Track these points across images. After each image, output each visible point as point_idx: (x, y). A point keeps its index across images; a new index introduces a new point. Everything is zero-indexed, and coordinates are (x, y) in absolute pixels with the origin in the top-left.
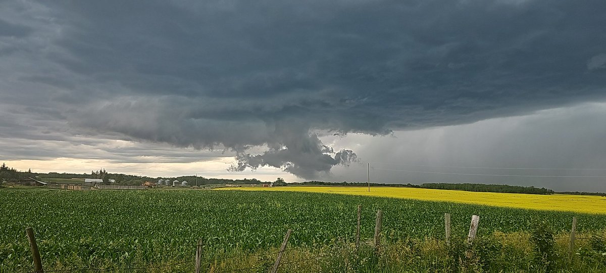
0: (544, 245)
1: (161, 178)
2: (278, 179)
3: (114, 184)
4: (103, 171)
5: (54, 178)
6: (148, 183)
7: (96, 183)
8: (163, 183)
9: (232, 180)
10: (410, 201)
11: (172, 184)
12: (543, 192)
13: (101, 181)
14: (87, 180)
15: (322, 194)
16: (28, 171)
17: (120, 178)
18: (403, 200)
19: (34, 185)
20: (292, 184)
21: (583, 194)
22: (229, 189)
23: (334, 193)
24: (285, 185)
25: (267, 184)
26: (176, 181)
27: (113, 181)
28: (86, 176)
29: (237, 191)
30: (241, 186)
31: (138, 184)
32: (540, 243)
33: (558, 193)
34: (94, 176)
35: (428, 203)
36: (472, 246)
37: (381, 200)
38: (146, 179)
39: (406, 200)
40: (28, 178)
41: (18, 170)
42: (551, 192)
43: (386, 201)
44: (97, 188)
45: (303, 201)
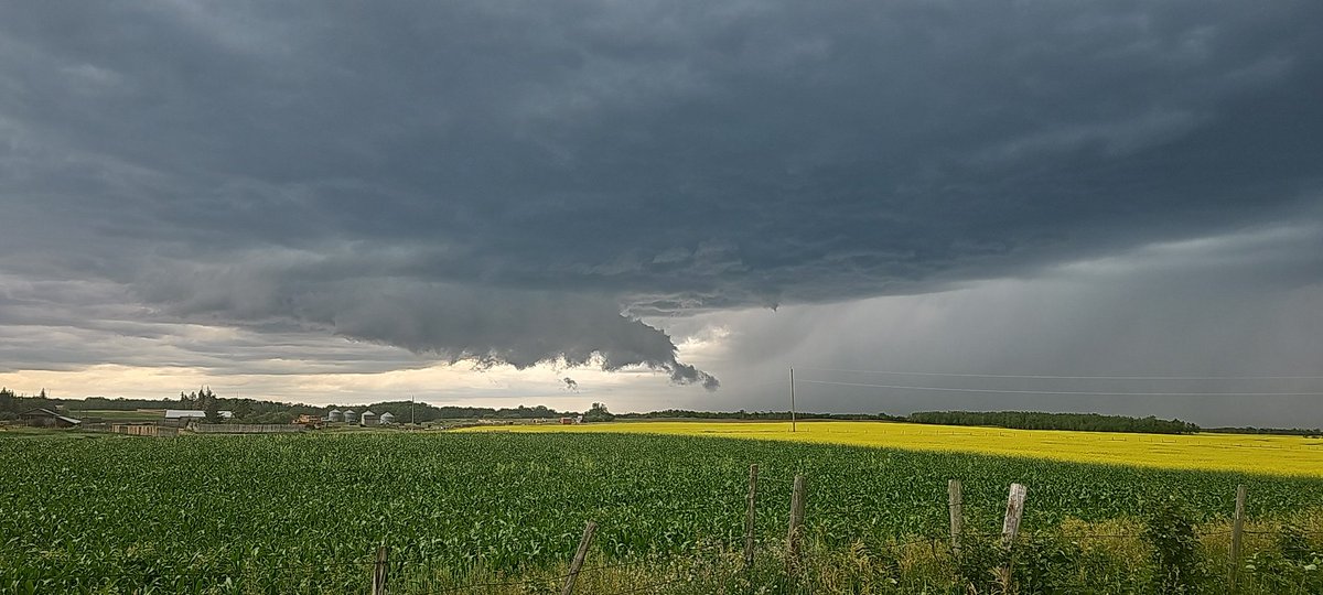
0: (1174, 551)
1: (334, 407)
2: (595, 405)
3: (230, 421)
4: (205, 394)
5: (97, 411)
6: (305, 419)
7: (189, 419)
8: (340, 418)
9: (493, 410)
10: (882, 453)
11: (360, 420)
12: (1176, 428)
13: (202, 414)
14: (170, 413)
15: (688, 439)
16: (38, 394)
17: (244, 408)
18: (868, 449)
19: (52, 425)
20: (625, 416)
21: (1263, 432)
22: (484, 429)
23: (717, 435)
24: (610, 418)
25: (570, 417)
26: (368, 413)
27: (228, 414)
28: (168, 404)
29: (501, 434)
30: (511, 424)
31: (284, 421)
32: (1165, 545)
33: (1208, 431)
34: (185, 403)
35: (923, 455)
36: (1010, 555)
37: (807, 449)
38: (301, 410)
39: (874, 449)
40: (40, 411)
41: (18, 394)
42: (1193, 430)
43: (829, 453)
44: (192, 431)
45: (646, 454)
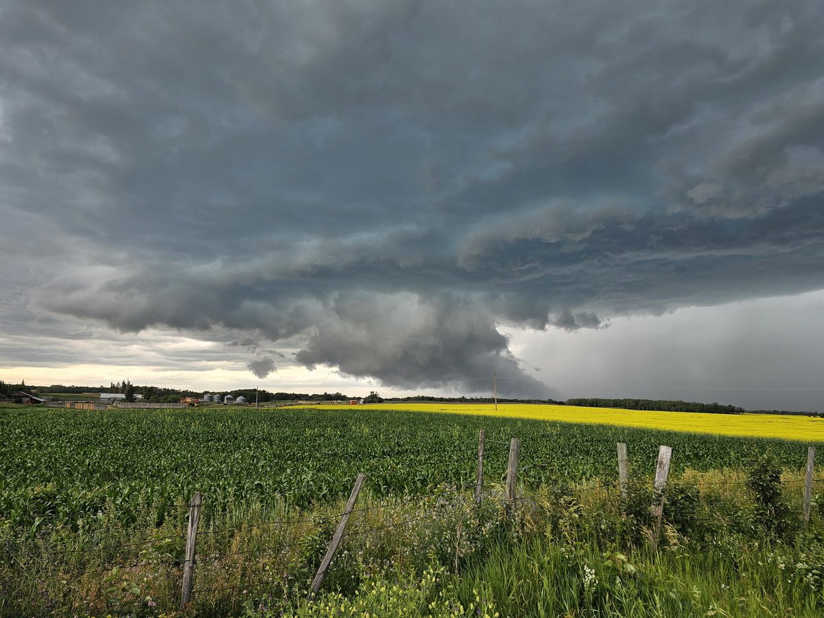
1: (208, 392)
2: (372, 392)
3: (140, 401)
4: (126, 383)
5: (58, 393)
6: (189, 400)
7: (115, 399)
8: (211, 399)
9: (307, 395)
10: (553, 424)
11: (224, 401)
12: (730, 410)
13: (123, 396)
14: (103, 395)
15: (430, 415)
16: (20, 383)
17: (152, 394)
18: (544, 422)
19: (27, 402)
20: (391, 400)
21: (783, 413)
22: (301, 407)
23: (448, 412)
24: (381, 401)
25: (356, 400)
26: (229, 396)
27: (140, 396)
28: (103, 390)
29: (310, 410)
30: (319, 404)
31: (176, 401)
33: (750, 412)
34: (114, 389)
35: (579, 426)
37: (505, 421)
38: (186, 394)
39: (548, 422)
40: (19, 394)
41: (7, 383)
43: (519, 424)
44: (116, 407)
45: (403, 424)
